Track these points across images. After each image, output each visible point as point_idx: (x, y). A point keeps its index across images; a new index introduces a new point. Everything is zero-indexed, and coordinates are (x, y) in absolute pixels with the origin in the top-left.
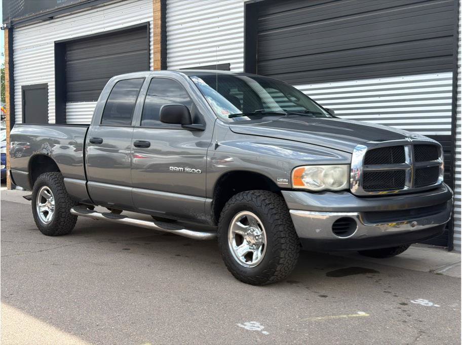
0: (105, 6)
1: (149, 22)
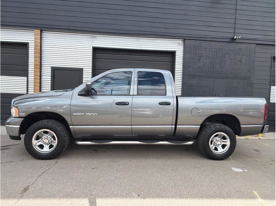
1: (28, 43)
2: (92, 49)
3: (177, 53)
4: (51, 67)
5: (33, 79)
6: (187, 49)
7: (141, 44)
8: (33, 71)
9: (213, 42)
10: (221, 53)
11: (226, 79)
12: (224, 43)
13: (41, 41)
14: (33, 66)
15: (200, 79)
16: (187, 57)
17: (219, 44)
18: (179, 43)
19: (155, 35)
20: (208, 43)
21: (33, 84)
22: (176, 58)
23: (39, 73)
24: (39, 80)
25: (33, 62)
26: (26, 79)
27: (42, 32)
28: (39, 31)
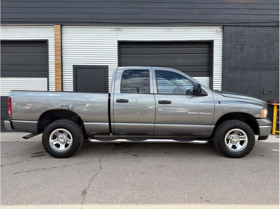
0: (6, 26)
1: (48, 40)
2: (117, 43)
3: (215, 43)
4: (73, 65)
5: (54, 80)
6: (227, 38)
7: (173, 34)
8: (54, 71)
9: (258, 27)
10: (268, 40)
11: (274, 70)
12: (272, 27)
13: (61, 37)
14: (54, 65)
15: (243, 72)
16: (227, 47)
17: (265, 30)
18: (217, 31)
19: (188, 23)
20: (252, 29)
21: (54, 85)
22: (214, 49)
23: (61, 73)
24: (61, 81)
25: (54, 61)
26: (47, 80)
27: (62, 26)
28: (60, 26)
